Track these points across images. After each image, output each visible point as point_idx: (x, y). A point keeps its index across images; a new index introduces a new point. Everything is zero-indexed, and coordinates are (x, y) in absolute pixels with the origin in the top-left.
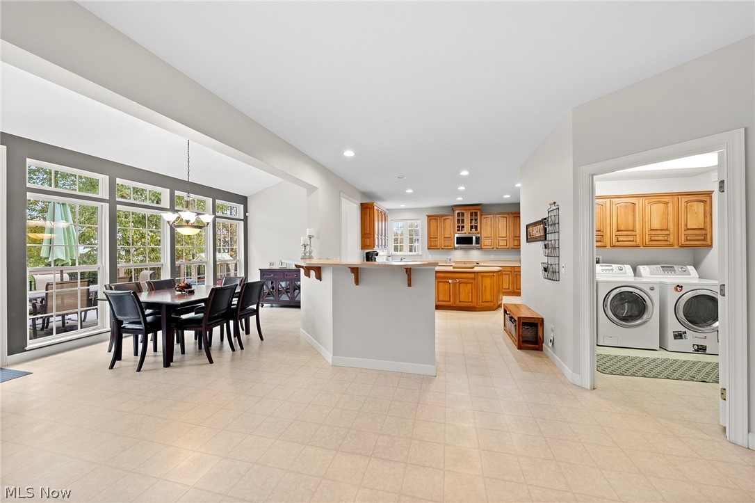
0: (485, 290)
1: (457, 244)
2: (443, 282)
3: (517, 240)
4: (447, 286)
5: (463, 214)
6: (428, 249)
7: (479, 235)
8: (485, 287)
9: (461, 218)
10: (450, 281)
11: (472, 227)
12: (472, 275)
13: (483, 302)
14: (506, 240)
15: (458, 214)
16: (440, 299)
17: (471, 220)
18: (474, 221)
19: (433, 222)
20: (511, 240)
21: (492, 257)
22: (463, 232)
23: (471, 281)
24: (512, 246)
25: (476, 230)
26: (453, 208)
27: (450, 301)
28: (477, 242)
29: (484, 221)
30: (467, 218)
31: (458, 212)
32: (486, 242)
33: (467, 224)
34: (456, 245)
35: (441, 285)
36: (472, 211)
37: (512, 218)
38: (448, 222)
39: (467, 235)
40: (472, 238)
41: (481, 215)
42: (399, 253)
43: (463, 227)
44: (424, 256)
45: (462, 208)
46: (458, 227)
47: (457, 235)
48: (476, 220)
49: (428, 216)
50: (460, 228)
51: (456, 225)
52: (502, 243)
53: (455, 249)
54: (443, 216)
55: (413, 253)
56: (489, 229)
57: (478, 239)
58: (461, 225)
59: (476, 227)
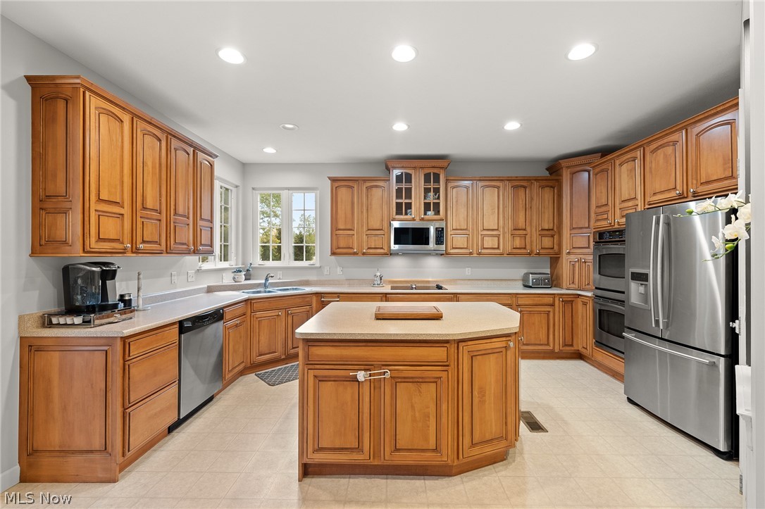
0: (482, 402)
1: (395, 244)
2: (336, 380)
3: (520, 236)
4: (349, 392)
5: (408, 178)
6: (333, 253)
7: (442, 225)
8: (482, 392)
9: (404, 186)
10: (361, 376)
11: (427, 207)
12: (438, 353)
13: (473, 445)
14: (498, 236)
15: (399, 179)
16: (324, 444)
17: (427, 191)
18: (431, 194)
19: (343, 193)
20: (508, 236)
21: (468, 272)
22: (408, 217)
23: (435, 372)
24: (509, 249)
25: (437, 212)
26: (387, 164)
27: (359, 449)
28: (439, 241)
29: (453, 193)
30: (418, 185)
31: (396, 172)
32: (455, 240)
33: (417, 200)
34: (394, 247)
35: (327, 388)
36: (427, 171)
37: (510, 190)
38: (377, 193)
39: (417, 224)
40: (428, 229)
41: (447, 181)
42: (271, 263)
43: (409, 206)
44: (326, 270)
45: (405, 163)
46: (399, 206)
47: (396, 224)
48: (437, 191)
49: (334, 180)
50: (401, 209)
51: (394, 201)
52: (490, 242)
53: (391, 254)
54: (365, 180)
55: (304, 263)
56: (463, 212)
57: (440, 233)
58: (404, 201)
59: (437, 206)
